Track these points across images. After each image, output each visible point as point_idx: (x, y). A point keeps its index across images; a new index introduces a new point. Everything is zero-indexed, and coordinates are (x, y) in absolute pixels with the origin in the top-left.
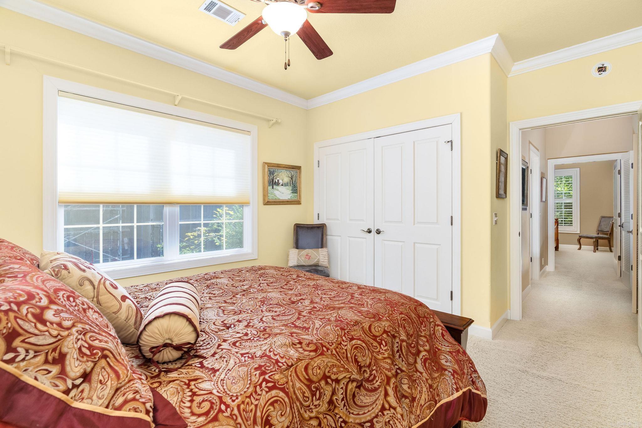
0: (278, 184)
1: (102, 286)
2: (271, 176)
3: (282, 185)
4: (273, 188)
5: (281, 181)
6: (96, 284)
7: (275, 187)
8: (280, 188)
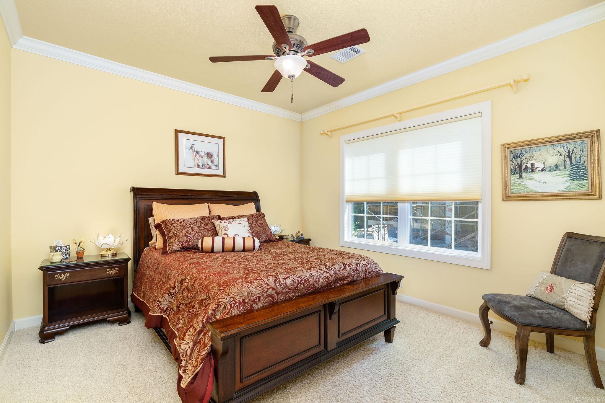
0: (533, 169)
1: (221, 229)
2: (516, 161)
3: (543, 170)
4: (521, 176)
5: (539, 165)
6: (220, 227)
7: (524, 175)
8: (536, 175)
